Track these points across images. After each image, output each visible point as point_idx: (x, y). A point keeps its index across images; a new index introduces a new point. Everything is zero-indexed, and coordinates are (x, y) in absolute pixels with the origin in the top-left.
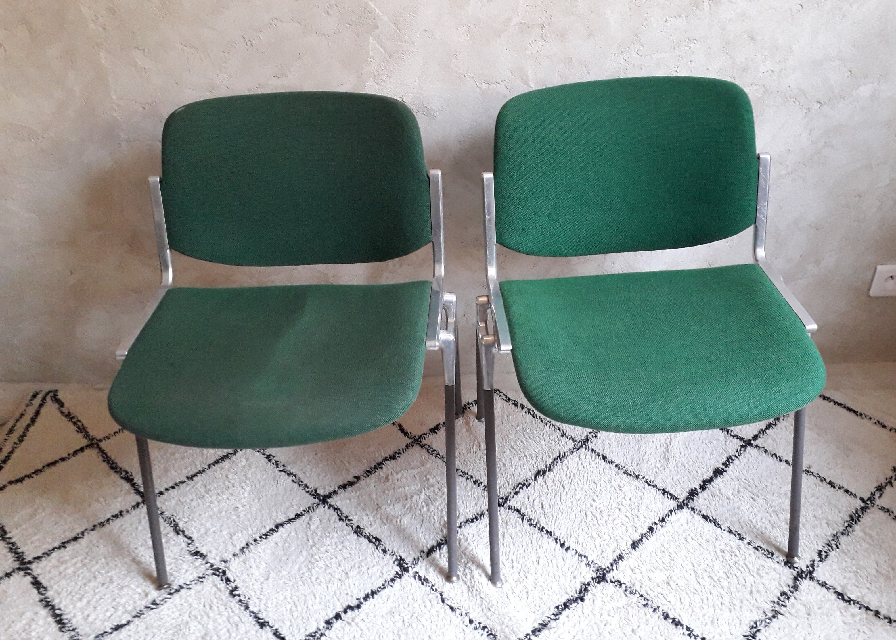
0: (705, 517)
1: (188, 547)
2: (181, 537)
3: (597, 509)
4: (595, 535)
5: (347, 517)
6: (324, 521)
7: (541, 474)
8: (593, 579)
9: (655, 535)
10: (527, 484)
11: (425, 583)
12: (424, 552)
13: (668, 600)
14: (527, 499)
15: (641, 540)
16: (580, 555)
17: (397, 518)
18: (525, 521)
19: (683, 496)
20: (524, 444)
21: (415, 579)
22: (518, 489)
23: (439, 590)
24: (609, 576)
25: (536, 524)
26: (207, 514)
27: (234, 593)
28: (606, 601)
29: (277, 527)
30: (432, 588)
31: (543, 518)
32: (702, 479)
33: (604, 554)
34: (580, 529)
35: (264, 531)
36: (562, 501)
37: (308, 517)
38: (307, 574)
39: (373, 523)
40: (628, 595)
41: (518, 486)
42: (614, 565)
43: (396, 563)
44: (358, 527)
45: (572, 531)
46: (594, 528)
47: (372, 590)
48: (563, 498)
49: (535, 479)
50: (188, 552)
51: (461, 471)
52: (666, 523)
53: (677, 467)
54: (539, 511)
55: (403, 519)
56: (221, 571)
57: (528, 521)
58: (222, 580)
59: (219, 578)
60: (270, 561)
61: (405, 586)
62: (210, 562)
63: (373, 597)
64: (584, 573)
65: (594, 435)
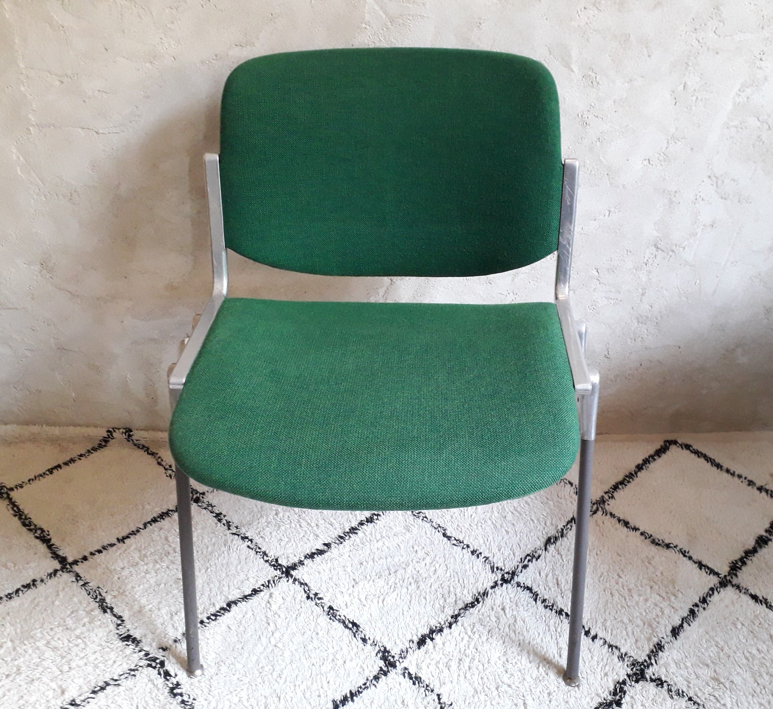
0: (754, 597)
1: (118, 629)
2: (108, 615)
3: (625, 588)
4: (626, 620)
5: (316, 594)
6: (288, 599)
7: (552, 541)
8: (629, 676)
9: (697, 619)
10: (536, 555)
11: (417, 682)
12: (413, 642)
13: (722, 702)
14: (538, 574)
15: (681, 626)
16: (610, 646)
17: (379, 597)
18: (539, 602)
19: (724, 570)
20: (529, 505)
21: (405, 677)
23: (436, 691)
24: (649, 673)
25: (553, 606)
26: (142, 586)
27: (175, 691)
28: (647, 705)
29: (229, 605)
30: (426, 689)
31: (559, 597)
32: (743, 549)
33: (639, 644)
34: (607, 613)
35: (213, 610)
37: (268, 594)
38: (266, 669)
39: (349, 604)
40: (675, 697)
41: (526, 558)
42: (653, 657)
43: (380, 655)
44: (331, 608)
45: (597, 615)
46: (623, 611)
47: (351, 692)
49: (546, 549)
50: (117, 636)
51: (455, 539)
52: (708, 604)
54: (554, 589)
55: (386, 600)
56: (158, 661)
57: (542, 603)
58: (159, 674)
59: (156, 671)
60: (220, 650)
61: (392, 687)
62: (144, 649)
63: (353, 700)
64: (617, 668)
65: (610, 495)
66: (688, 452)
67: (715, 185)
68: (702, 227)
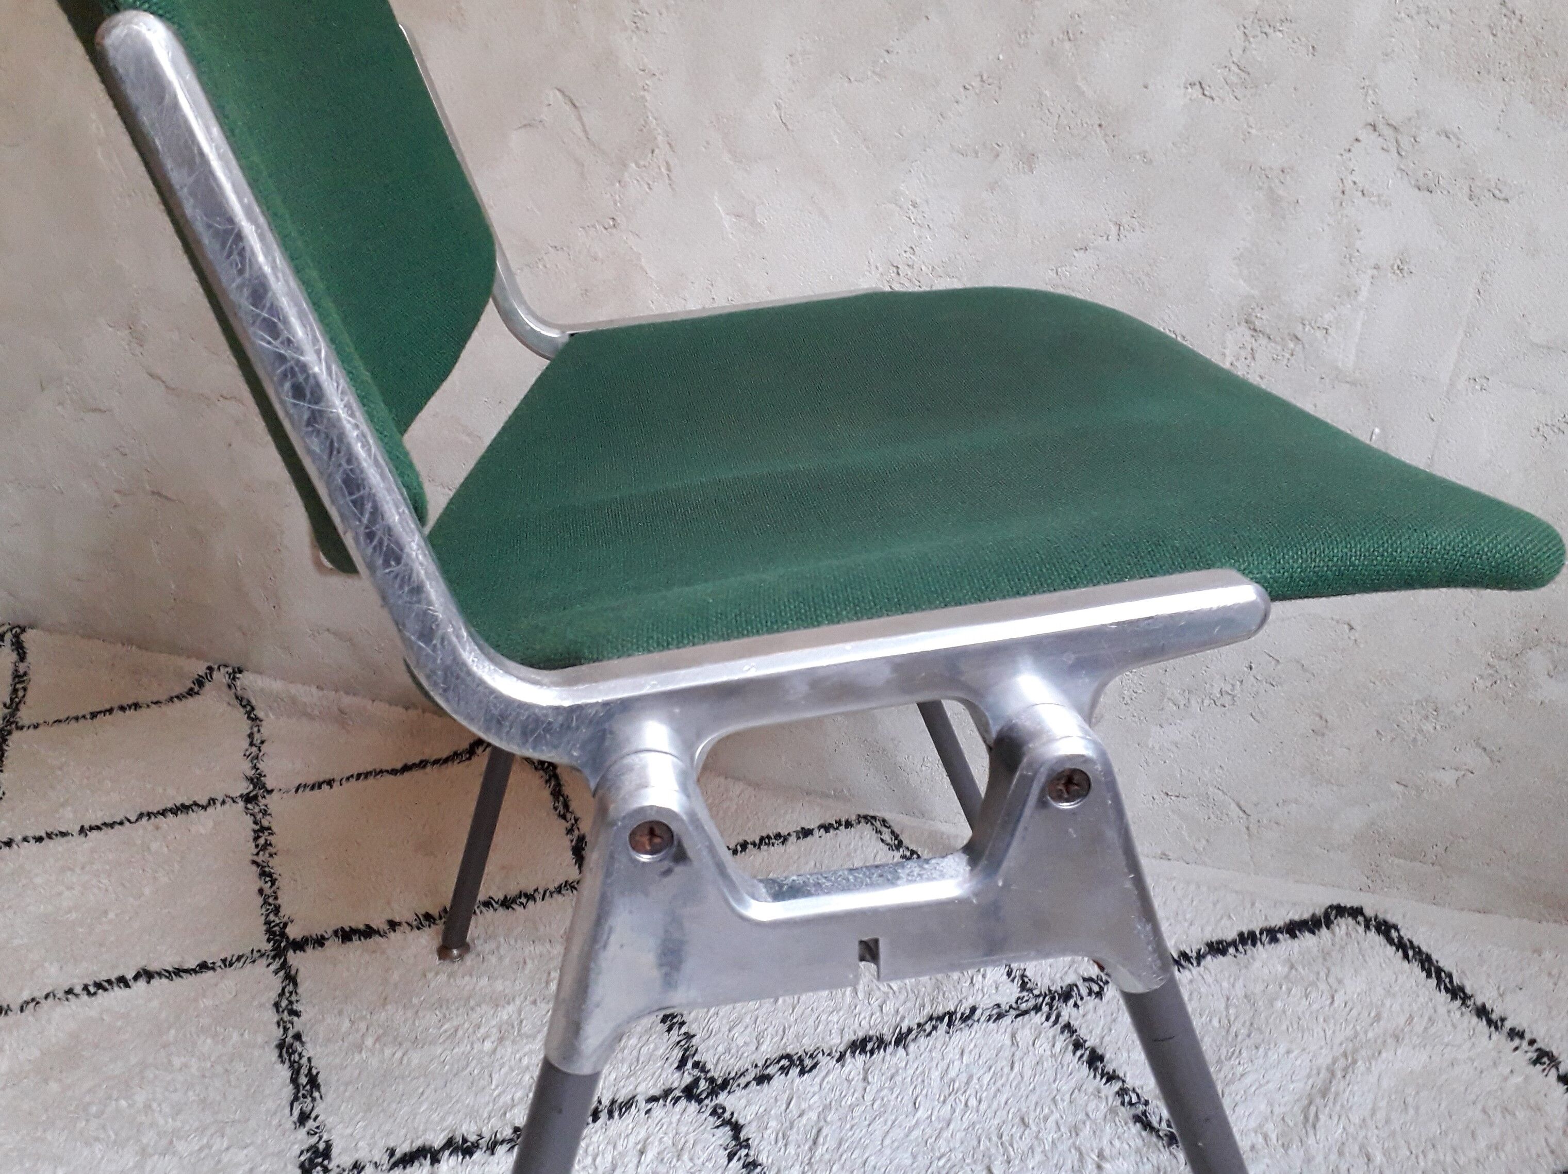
22: (771, 1070)
36: (887, 1142)
48: (897, 1133)
53: (1341, 1153)
66: (1380, 940)
67: (1394, 150)
68: (1371, 272)
